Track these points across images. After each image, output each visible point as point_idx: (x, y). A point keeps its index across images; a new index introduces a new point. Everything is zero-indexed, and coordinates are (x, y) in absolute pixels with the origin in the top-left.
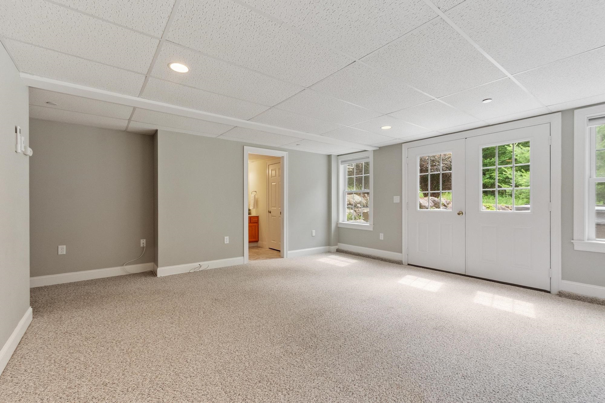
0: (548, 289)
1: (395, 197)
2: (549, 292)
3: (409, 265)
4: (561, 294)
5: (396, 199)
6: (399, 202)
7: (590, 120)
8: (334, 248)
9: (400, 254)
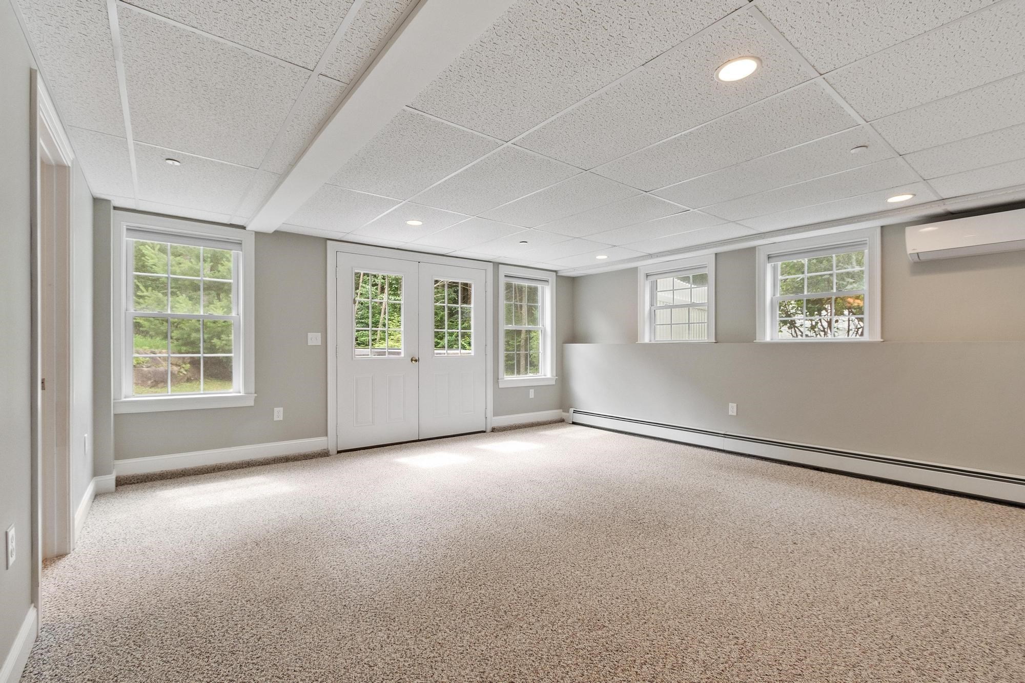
0: (484, 430)
1: (310, 335)
2: (484, 432)
3: (339, 452)
4: (494, 430)
5: (314, 339)
6: (320, 344)
7: (505, 276)
8: (109, 480)
9: (324, 438)
